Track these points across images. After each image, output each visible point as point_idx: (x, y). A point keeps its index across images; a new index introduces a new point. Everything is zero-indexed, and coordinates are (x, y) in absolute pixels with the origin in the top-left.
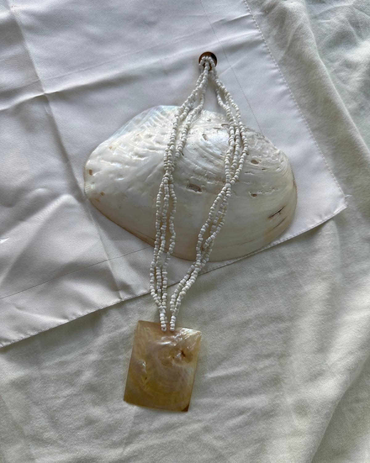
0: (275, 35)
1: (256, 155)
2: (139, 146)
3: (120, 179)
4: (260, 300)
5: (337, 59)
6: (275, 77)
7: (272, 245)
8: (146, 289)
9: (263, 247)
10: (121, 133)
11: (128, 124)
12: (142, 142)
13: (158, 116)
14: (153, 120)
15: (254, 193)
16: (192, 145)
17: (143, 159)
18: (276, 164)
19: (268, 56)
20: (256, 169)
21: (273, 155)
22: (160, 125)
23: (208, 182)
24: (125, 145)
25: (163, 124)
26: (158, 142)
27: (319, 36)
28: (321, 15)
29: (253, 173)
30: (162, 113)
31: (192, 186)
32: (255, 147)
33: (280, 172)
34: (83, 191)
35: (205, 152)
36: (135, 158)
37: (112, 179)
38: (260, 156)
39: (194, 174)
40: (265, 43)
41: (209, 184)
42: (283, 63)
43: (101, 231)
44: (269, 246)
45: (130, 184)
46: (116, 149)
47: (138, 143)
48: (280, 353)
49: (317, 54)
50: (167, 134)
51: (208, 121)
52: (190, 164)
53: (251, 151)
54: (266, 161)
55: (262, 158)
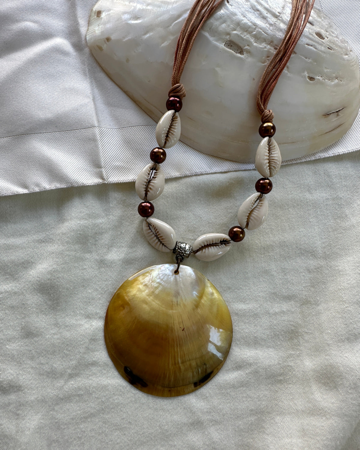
1: (322, 29)
3: (135, 22)
7: (317, 157)
9: (304, 157)
15: (311, 75)
20: (321, 45)
23: (255, 44)
29: (316, 48)
31: (231, 46)
33: (348, 60)
35: (258, 5)
38: (327, 32)
39: (238, 29)
41: (256, 47)
44: (313, 158)
45: (148, 29)
48: (304, 297)
52: (235, 14)
53: (317, 22)
54: (334, 40)
55: (329, 35)
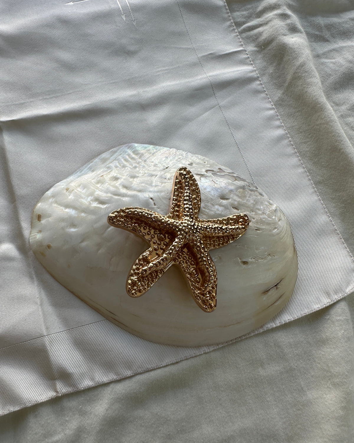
0: (272, 73)
1: (248, 211)
2: (101, 190)
4: (247, 407)
5: (344, 103)
6: (271, 118)
7: (265, 328)
8: (92, 379)
9: (253, 331)
10: (83, 172)
11: (92, 162)
12: (106, 185)
13: (129, 155)
14: (122, 160)
15: (244, 260)
16: (168, 193)
17: (104, 207)
18: (273, 223)
19: (263, 95)
21: (269, 211)
22: (130, 166)
24: (85, 187)
25: (134, 165)
26: (125, 187)
27: (323, 77)
28: (324, 54)
30: (134, 152)
32: (247, 201)
33: (278, 234)
34: (27, 240)
36: (95, 204)
37: (63, 228)
38: (253, 212)
40: (260, 81)
42: (279, 104)
43: (43, 293)
44: (261, 330)
45: (84, 237)
46: (73, 192)
47: (100, 186)
49: (323, 94)
50: (138, 177)
51: (189, 164)
53: (243, 205)
54: (261, 219)
55: (255, 214)
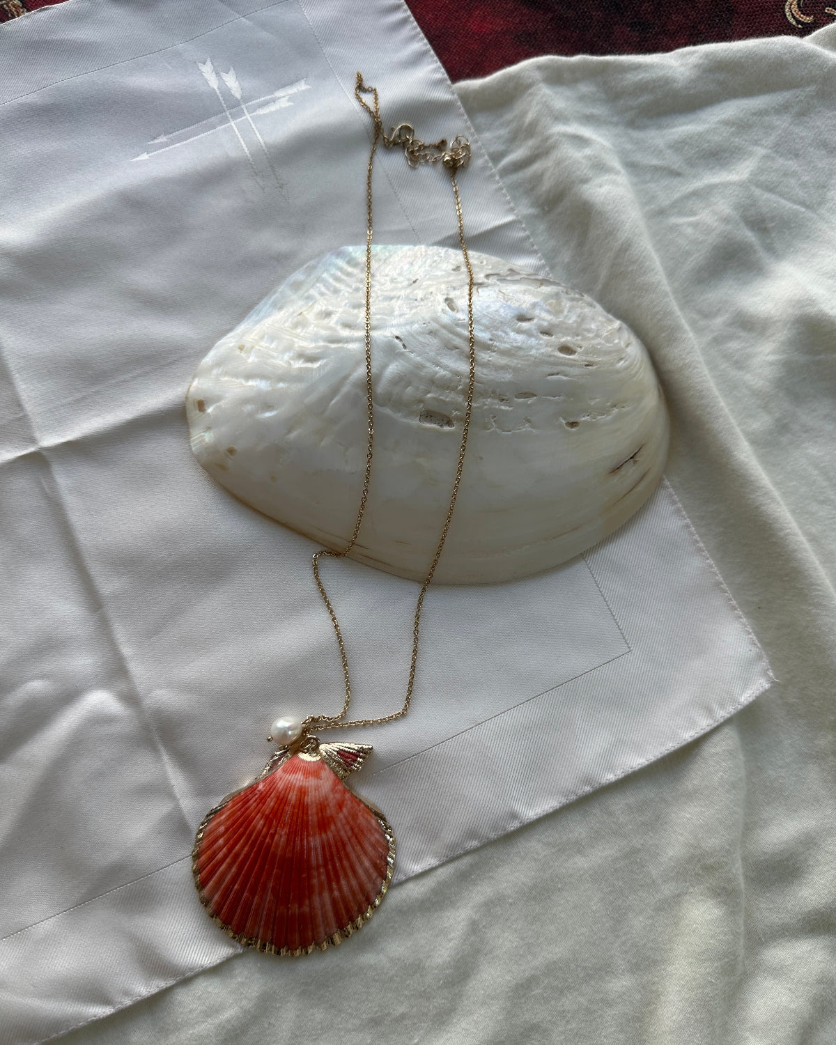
1: (568, 335)
2: (305, 339)
3: (268, 414)
10: (262, 314)
11: (275, 293)
12: (311, 329)
13: (341, 269)
14: (331, 280)
15: (572, 420)
16: (424, 324)
17: (316, 365)
18: (614, 351)
20: (572, 366)
21: (607, 332)
22: (348, 289)
24: (273, 338)
25: (353, 287)
26: (347, 325)
29: (566, 376)
30: (349, 262)
31: (431, 416)
32: (565, 318)
33: (627, 368)
35: (454, 338)
36: (299, 364)
37: (250, 415)
38: (578, 335)
39: (434, 388)
45: (291, 423)
46: (254, 350)
47: (302, 331)
51: (454, 270)
52: (422, 367)
53: (557, 326)
54: (593, 346)
55: (582, 340)
